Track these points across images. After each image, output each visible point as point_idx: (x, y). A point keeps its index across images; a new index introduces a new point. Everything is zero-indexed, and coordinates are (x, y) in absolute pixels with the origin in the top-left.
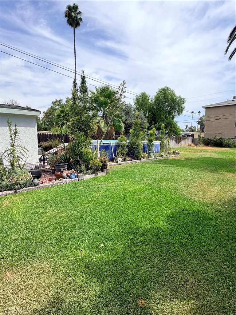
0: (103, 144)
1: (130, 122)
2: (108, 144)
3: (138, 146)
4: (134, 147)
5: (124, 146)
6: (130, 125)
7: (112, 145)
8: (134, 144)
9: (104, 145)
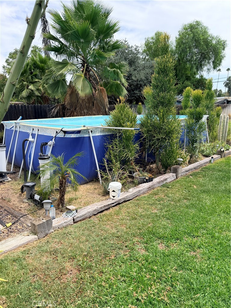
0: (65, 132)
1: (137, 80)
2: (79, 132)
3: (169, 134)
4: (158, 139)
5: (128, 139)
6: (137, 84)
7: (91, 135)
8: (157, 128)
9: (68, 136)
